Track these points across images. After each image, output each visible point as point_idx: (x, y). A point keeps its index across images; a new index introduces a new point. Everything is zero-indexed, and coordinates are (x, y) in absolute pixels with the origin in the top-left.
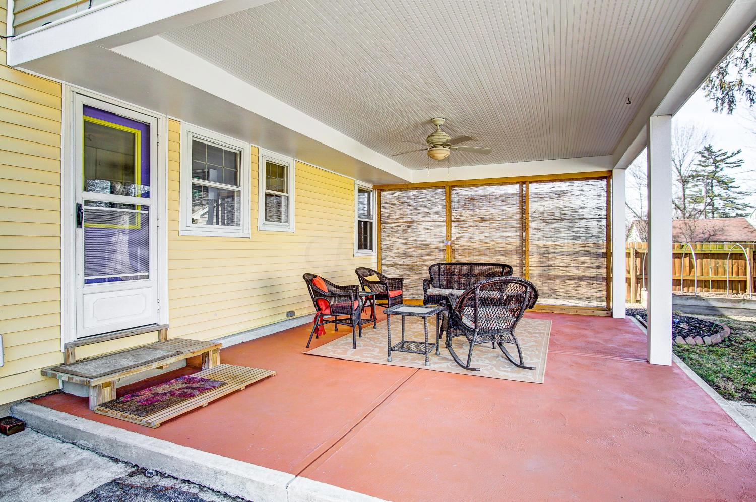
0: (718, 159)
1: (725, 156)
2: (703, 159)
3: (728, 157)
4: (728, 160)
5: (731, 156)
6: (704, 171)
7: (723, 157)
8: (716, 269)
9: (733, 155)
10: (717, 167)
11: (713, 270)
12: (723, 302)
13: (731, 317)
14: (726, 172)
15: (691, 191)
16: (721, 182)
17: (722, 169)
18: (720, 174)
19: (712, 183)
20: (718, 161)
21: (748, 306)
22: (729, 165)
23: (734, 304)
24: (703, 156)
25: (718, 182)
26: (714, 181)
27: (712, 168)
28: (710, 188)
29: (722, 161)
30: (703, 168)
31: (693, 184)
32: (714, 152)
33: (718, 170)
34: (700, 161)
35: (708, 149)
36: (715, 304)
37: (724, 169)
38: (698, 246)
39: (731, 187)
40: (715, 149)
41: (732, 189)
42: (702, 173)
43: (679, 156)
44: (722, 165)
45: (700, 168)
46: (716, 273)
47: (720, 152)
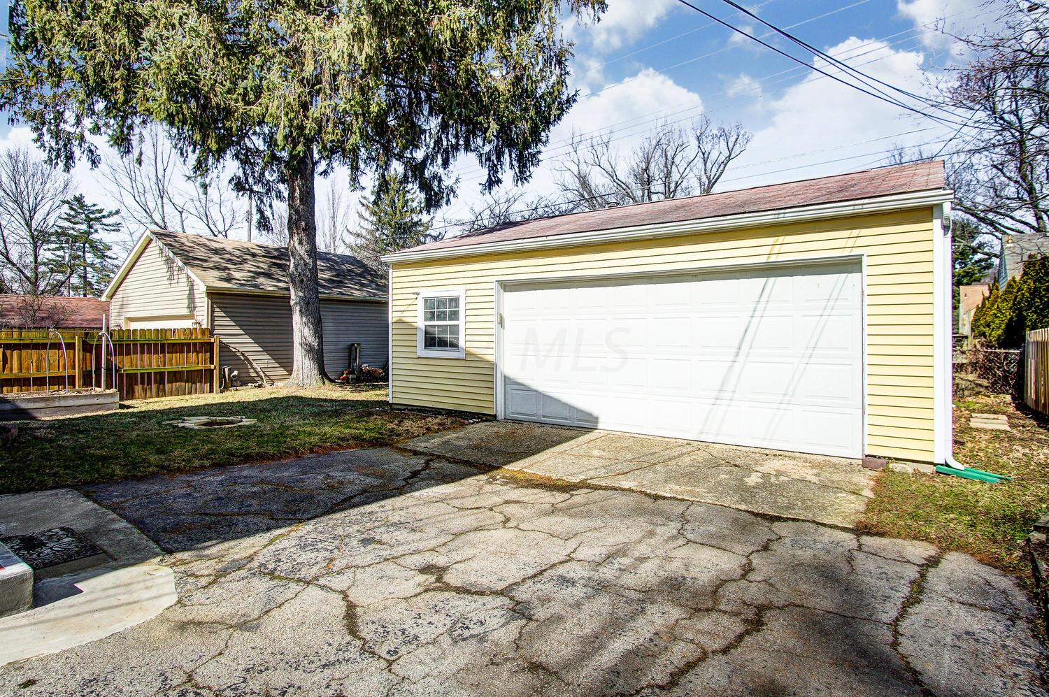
0: (92, 216)
1: (100, 215)
2: (73, 213)
3: (104, 217)
4: (104, 221)
5: (108, 216)
6: (73, 229)
7: (98, 215)
8: (39, 362)
9: (111, 214)
10: (90, 227)
11: (35, 364)
12: (34, 402)
13: (43, 419)
14: (101, 235)
15: (54, 254)
16: (94, 248)
17: (96, 231)
18: (95, 236)
19: (84, 247)
20: (92, 220)
21: (63, 403)
22: (105, 227)
23: (47, 403)
24: (72, 209)
25: (91, 247)
26: (87, 245)
27: (84, 227)
28: (81, 254)
29: (97, 219)
30: (71, 225)
31: (57, 246)
32: (86, 206)
33: (92, 230)
34: (69, 215)
35: (79, 200)
36: (24, 406)
37: (99, 231)
38: (16, 335)
39: (107, 256)
40: (88, 201)
41: (108, 260)
42: (71, 232)
43: (28, 203)
44: (98, 226)
45: (67, 224)
46: (39, 368)
47: (95, 208)
